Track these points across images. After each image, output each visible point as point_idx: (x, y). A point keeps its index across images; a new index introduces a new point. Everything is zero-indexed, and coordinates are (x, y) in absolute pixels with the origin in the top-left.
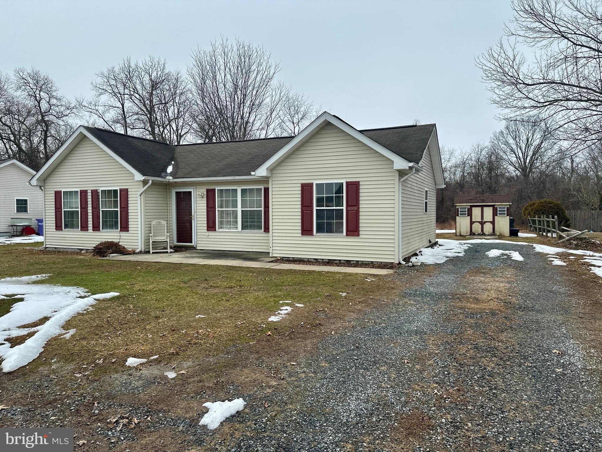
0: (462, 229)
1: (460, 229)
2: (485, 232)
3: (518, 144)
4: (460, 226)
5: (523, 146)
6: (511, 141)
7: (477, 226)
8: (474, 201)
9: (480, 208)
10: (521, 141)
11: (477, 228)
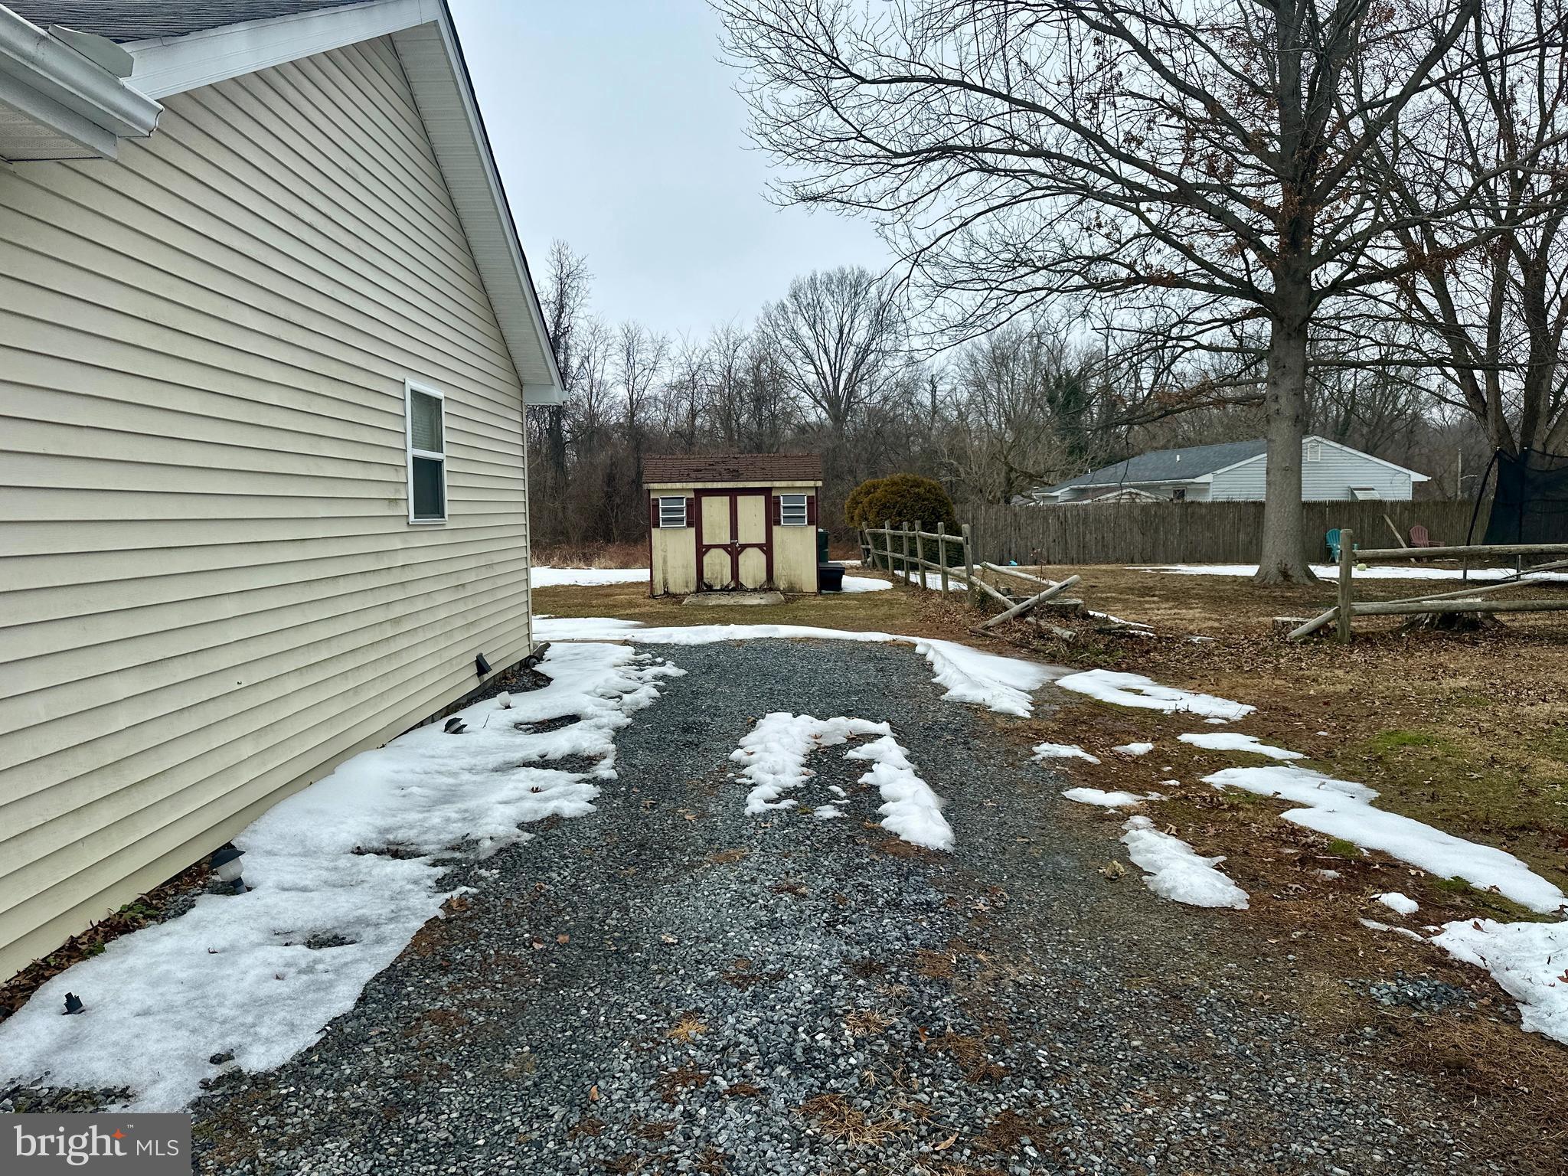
0: (669, 570)
1: (665, 572)
2: (743, 579)
3: (821, 339)
4: (665, 561)
5: (832, 345)
6: (805, 331)
7: (717, 561)
8: (709, 476)
9: (726, 499)
10: (826, 332)
11: (718, 567)
